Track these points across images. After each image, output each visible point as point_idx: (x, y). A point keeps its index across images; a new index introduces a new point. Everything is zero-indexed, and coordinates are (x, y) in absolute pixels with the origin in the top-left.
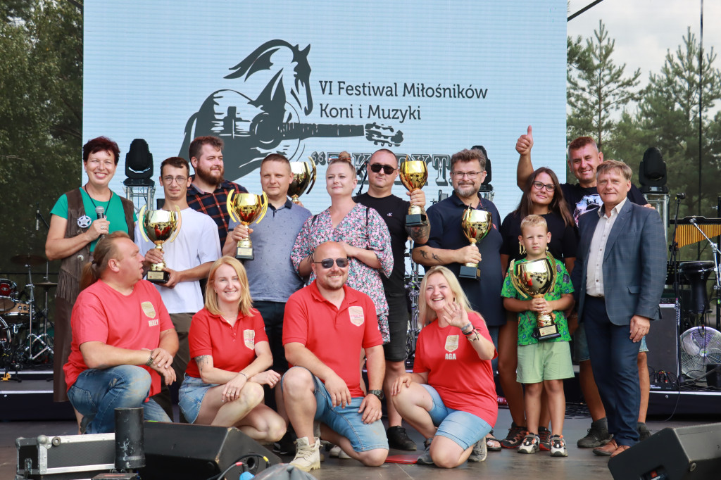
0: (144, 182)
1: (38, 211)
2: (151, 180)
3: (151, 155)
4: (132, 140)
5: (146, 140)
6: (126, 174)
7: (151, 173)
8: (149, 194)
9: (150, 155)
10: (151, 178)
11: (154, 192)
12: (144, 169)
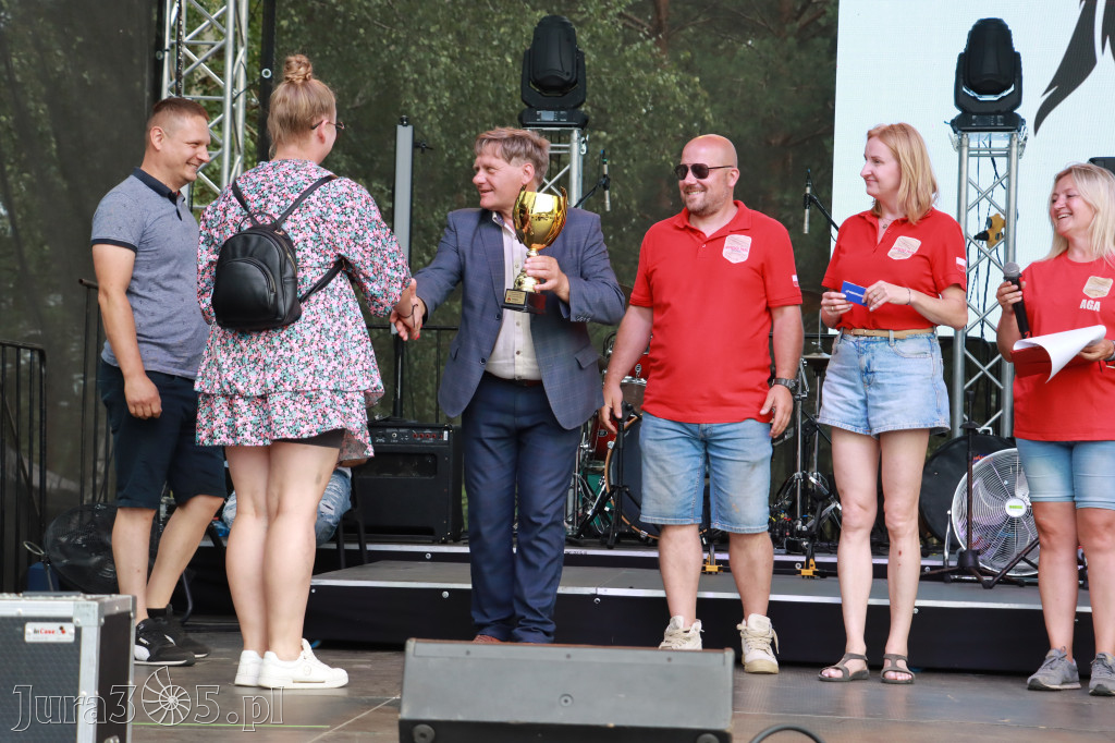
0: (1002, 121)
1: (808, 190)
2: (1017, 116)
3: (1017, 56)
4: (974, 22)
5: (1006, 21)
6: (958, 104)
7: (1017, 99)
8: (1014, 150)
9: (1015, 60)
10: (1016, 111)
11: (1023, 146)
12: (1002, 91)
